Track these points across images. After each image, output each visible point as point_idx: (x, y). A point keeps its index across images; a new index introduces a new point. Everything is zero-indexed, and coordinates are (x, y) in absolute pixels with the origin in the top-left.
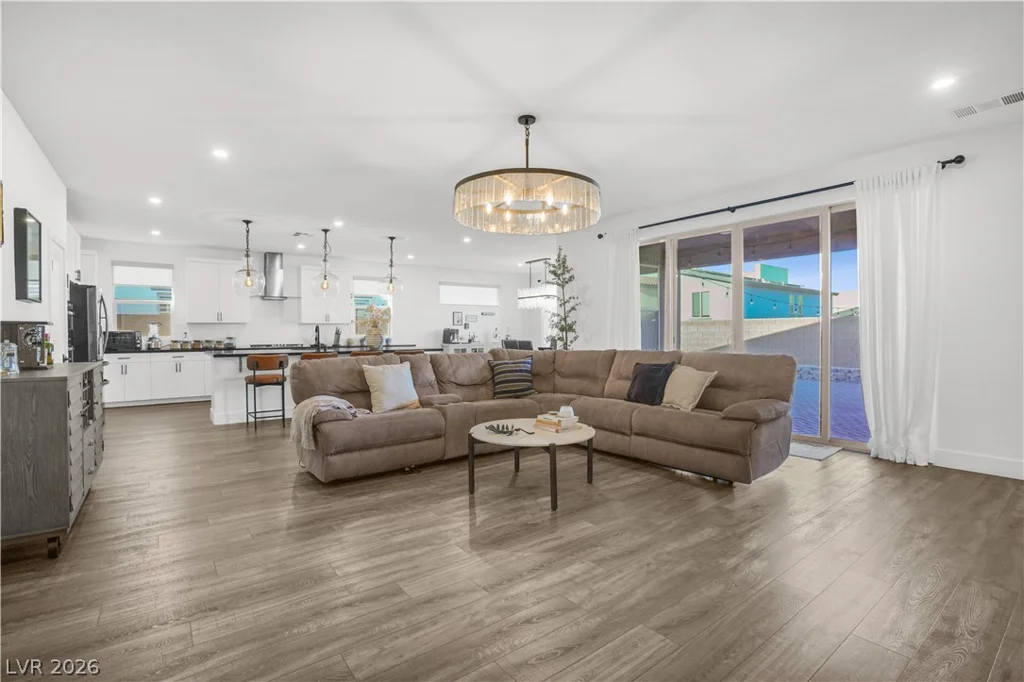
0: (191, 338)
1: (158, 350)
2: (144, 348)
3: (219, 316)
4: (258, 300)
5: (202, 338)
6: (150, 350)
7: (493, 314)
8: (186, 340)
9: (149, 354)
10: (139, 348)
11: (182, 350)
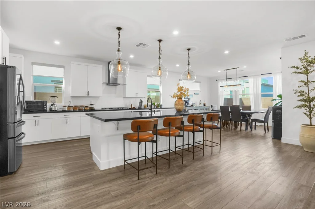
0: (72, 105)
1: (55, 111)
2: (48, 110)
3: (88, 93)
4: (105, 85)
5: (79, 105)
6: (52, 111)
7: (198, 94)
8: (70, 105)
9: (51, 114)
10: (46, 110)
11: (69, 111)
